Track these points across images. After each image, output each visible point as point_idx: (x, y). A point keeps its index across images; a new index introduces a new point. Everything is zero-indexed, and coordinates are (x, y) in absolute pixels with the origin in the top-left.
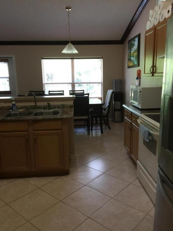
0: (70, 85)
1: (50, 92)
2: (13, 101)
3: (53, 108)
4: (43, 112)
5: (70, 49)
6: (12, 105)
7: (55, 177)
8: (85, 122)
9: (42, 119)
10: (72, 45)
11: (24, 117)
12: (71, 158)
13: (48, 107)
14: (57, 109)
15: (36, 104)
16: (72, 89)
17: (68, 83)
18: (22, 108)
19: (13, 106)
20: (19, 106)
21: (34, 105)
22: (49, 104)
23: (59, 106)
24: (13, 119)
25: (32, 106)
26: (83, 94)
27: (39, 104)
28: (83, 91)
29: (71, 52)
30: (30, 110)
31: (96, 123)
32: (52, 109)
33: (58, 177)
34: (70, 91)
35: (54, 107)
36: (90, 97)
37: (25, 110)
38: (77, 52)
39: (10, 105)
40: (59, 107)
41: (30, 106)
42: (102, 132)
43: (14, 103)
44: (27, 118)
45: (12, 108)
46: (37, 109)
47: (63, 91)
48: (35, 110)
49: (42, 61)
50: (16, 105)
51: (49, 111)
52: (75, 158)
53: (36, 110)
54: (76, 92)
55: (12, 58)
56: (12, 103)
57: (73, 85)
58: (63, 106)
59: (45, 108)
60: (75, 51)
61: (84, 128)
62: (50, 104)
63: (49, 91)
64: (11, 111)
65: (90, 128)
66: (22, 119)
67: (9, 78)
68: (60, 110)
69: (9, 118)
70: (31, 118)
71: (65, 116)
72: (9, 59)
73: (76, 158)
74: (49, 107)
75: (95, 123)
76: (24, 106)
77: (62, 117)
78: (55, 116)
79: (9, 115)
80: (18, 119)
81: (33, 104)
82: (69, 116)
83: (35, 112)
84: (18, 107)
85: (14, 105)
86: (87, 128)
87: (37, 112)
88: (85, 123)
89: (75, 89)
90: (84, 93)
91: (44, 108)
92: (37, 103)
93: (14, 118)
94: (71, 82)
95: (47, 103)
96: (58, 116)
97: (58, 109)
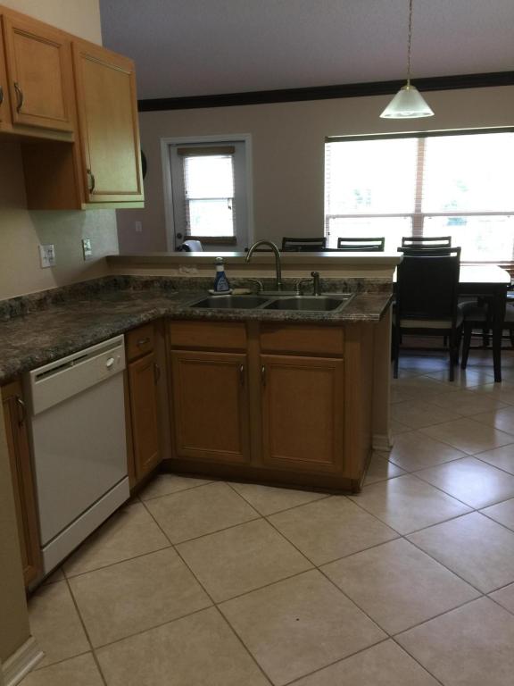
0: (409, 219)
1: (342, 243)
2: (219, 264)
3: (329, 291)
4: (297, 299)
5: (407, 103)
6: (215, 276)
7: (316, 496)
8: (445, 338)
9: (285, 319)
10: (415, 92)
11: (238, 310)
12: (374, 447)
13: (314, 284)
14: (339, 294)
15: (279, 274)
16: (414, 233)
17: (401, 215)
18: (241, 285)
19: (218, 278)
20: (234, 279)
21: (275, 277)
22: (316, 276)
23: (345, 284)
24: (210, 314)
25: (269, 279)
26: (446, 250)
27: (287, 275)
28: (449, 238)
29: (412, 112)
30: (262, 292)
31: (484, 347)
32: (324, 291)
33: (325, 495)
34: (404, 239)
35: (333, 286)
36: (461, 260)
37: (247, 291)
38: (432, 114)
39: (211, 274)
40: (346, 287)
41: (264, 279)
42: (498, 378)
43: (220, 269)
44: (246, 313)
45: (214, 285)
46: (282, 289)
47: (382, 240)
48: (276, 293)
49: (326, 149)
50: (227, 276)
51: (317, 297)
52: (387, 449)
53: (280, 292)
54: (425, 243)
55: (244, 141)
56: (215, 268)
57: (418, 220)
58: (360, 285)
59: (304, 286)
60: (424, 111)
61: (442, 357)
62: (321, 277)
63: (340, 240)
64: (212, 291)
65: (460, 361)
66: (231, 315)
67: (233, 199)
68: (346, 297)
69: (198, 311)
70: (255, 316)
71: (353, 317)
72: (236, 145)
73: (392, 447)
74: (318, 285)
75: (482, 344)
76: (247, 279)
77: (345, 317)
78: (326, 314)
79: (205, 304)
80: (221, 315)
81: (272, 274)
82: (365, 317)
83: (275, 298)
84: (233, 282)
85: (220, 275)
86: (448, 360)
87: (281, 298)
88: (445, 343)
89: (421, 233)
90: (449, 245)
91: (303, 288)
92: (282, 272)
93: (211, 311)
94: (412, 210)
95: (312, 274)
96: (335, 315)
97: (344, 291)
